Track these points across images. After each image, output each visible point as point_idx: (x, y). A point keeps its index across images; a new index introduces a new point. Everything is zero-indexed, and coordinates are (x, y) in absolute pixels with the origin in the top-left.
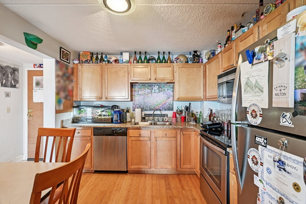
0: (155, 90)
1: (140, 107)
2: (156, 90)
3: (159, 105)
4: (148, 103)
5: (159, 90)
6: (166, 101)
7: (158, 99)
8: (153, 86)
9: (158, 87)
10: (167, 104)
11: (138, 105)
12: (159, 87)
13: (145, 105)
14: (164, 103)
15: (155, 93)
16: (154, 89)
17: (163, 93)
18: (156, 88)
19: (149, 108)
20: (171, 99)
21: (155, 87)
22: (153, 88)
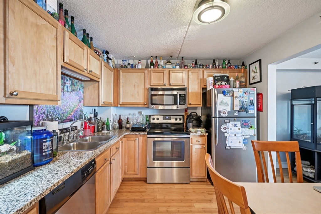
0: (67, 87)
1: (47, 118)
2: (69, 88)
3: (72, 112)
4: (59, 109)
5: (72, 88)
6: (78, 105)
7: (70, 103)
8: (66, 80)
9: (70, 82)
10: (79, 110)
11: (44, 113)
12: (72, 84)
13: (55, 114)
14: (75, 109)
15: (68, 92)
16: (66, 85)
17: (75, 93)
18: (69, 84)
19: (60, 119)
20: (82, 103)
21: (68, 82)
22: (65, 83)
